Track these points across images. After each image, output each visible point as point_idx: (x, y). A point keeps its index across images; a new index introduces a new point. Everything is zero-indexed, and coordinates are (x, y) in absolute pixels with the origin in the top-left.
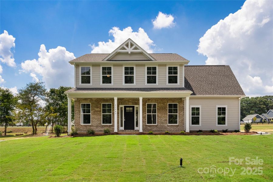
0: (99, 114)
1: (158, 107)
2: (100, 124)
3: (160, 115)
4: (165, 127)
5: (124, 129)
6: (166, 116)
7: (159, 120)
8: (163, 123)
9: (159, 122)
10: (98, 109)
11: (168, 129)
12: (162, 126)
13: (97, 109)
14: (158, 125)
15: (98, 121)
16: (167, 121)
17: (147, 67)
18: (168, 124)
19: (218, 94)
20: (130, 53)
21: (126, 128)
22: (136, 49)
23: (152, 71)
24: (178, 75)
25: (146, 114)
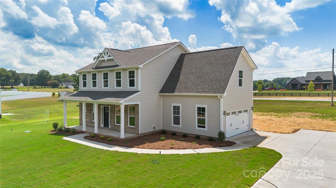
0: (90, 112)
2: (91, 120)
6: (127, 118)
11: (128, 130)
13: (89, 108)
15: (90, 118)
16: (128, 122)
17: (116, 72)
18: (129, 126)
19: (195, 92)
20: (106, 60)
21: (105, 126)
22: (109, 56)
23: (118, 75)
24: (135, 79)
25: (115, 115)
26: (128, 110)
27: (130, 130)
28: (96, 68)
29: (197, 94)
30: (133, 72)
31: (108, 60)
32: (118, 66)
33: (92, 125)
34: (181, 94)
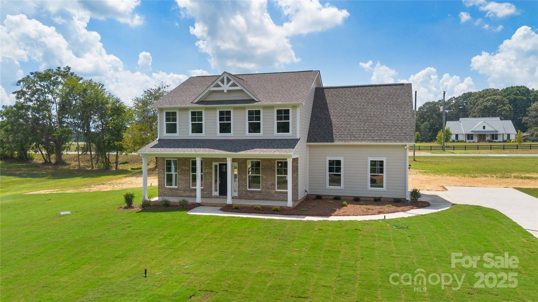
0: (186, 174)
1: (262, 166)
2: (189, 186)
3: (264, 177)
4: (272, 194)
5: (220, 195)
6: (273, 178)
7: (264, 184)
8: (269, 188)
9: (264, 186)
10: (186, 168)
11: (276, 197)
12: (267, 192)
13: (184, 168)
14: (262, 191)
15: (186, 183)
16: (275, 185)
17: (249, 111)
18: (277, 190)
19: (369, 140)
20: (225, 91)
21: (220, 194)
22: (234, 85)
23: (255, 115)
24: (290, 121)
25: (246, 175)
26: (275, 167)
27: (281, 196)
28: (200, 102)
29: (373, 143)
30: (287, 112)
31: (228, 91)
32: (253, 101)
33: (193, 194)
34: (347, 143)
